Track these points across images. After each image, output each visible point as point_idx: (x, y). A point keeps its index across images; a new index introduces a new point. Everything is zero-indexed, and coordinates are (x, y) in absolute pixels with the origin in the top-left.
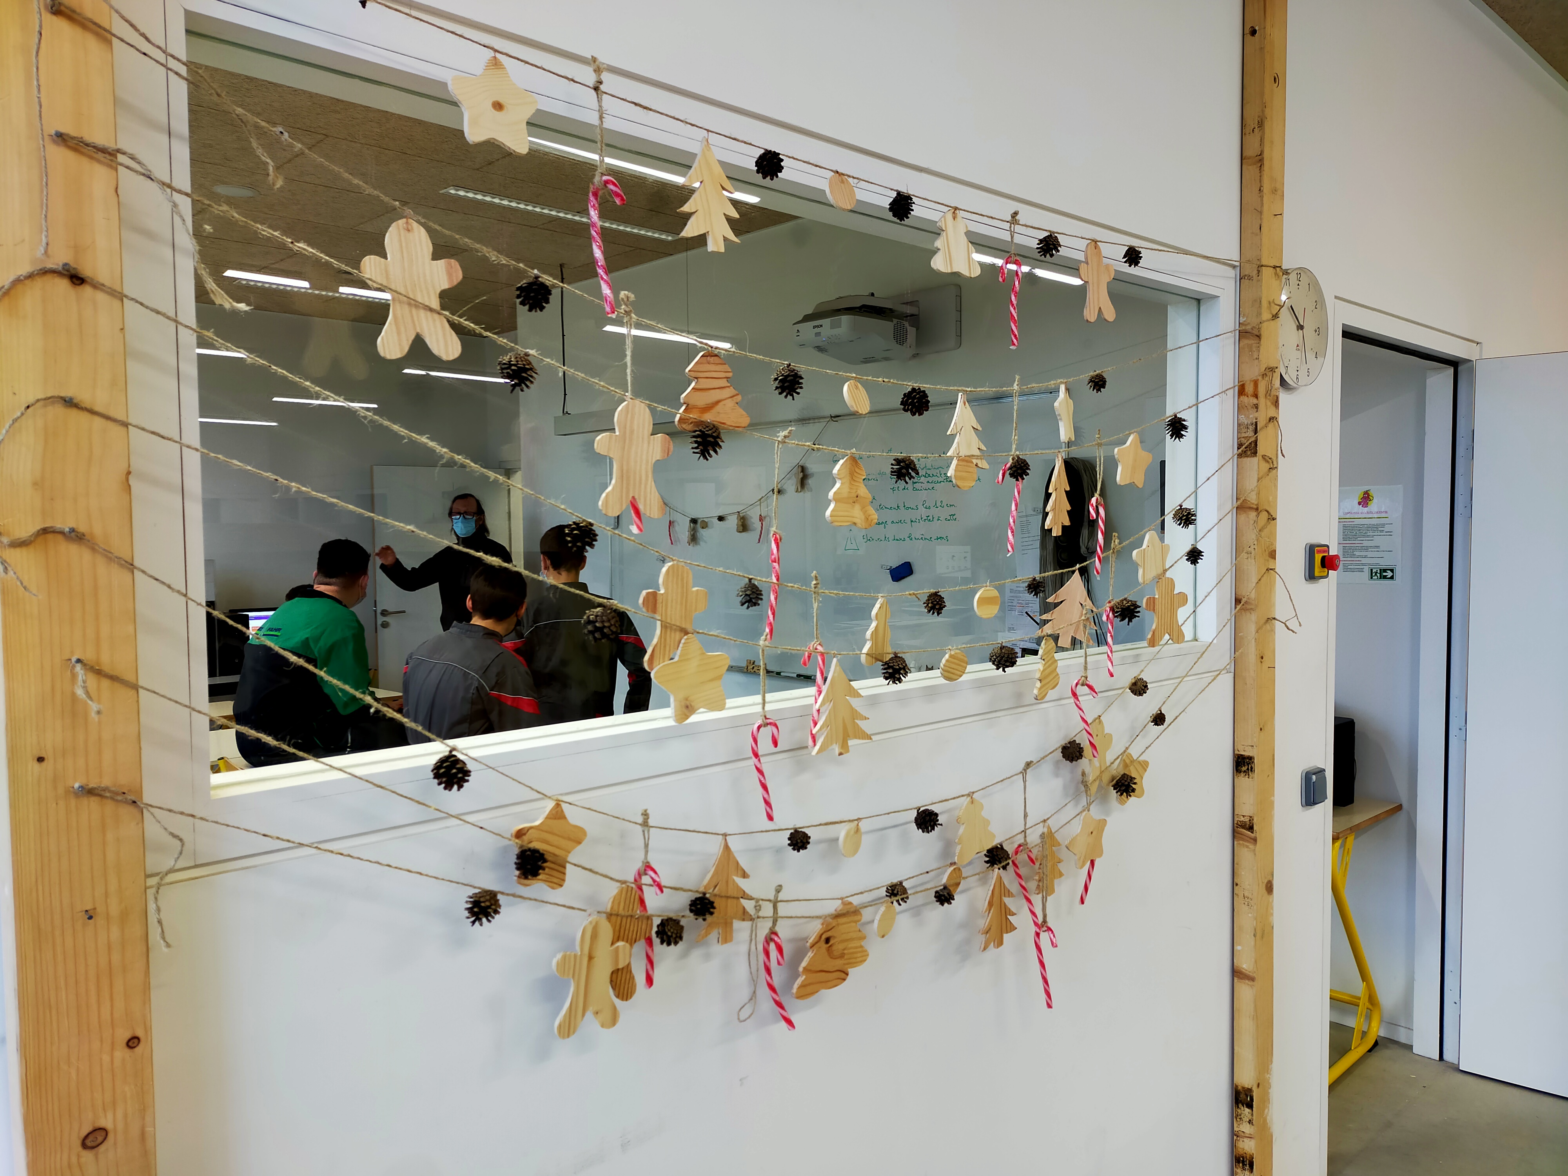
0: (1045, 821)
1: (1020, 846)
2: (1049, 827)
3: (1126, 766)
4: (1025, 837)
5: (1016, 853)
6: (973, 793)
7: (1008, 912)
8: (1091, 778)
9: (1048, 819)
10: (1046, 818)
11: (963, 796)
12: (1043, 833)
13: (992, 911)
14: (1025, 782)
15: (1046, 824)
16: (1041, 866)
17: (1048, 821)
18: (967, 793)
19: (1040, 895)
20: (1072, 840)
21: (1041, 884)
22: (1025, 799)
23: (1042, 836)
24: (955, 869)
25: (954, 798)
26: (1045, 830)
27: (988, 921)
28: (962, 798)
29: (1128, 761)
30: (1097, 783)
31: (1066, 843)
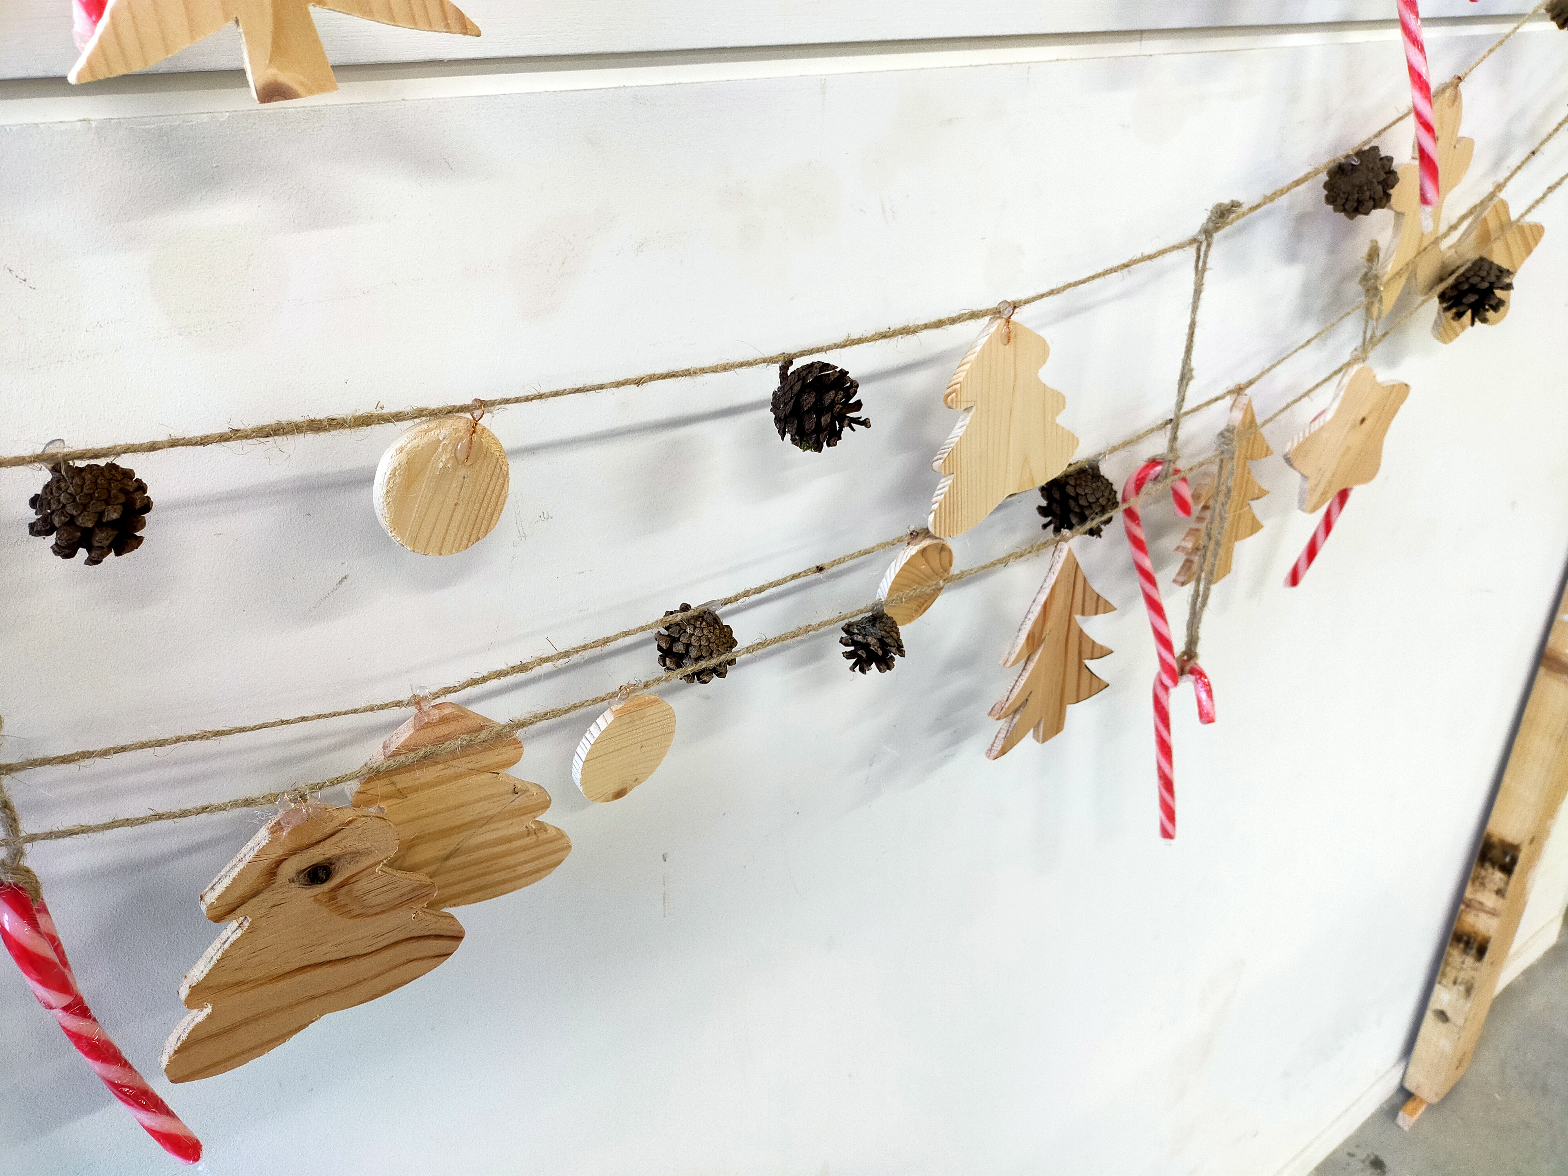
0: (1239, 390)
1: (1154, 462)
2: (1249, 410)
3: (1485, 238)
4: (1174, 438)
5: (1139, 483)
6: (1015, 306)
7: (1087, 650)
8: (1389, 267)
9: (1250, 383)
10: (1242, 379)
11: (974, 315)
12: (1230, 430)
13: (1036, 658)
14: (1200, 271)
15: (1243, 400)
16: (1208, 514)
17: (1248, 391)
18: (993, 304)
19: (1190, 588)
20: (1307, 440)
21: (1196, 559)
22: (1192, 325)
23: (1226, 436)
24: (923, 551)
25: (939, 324)
26: (1237, 416)
27: (1022, 682)
28: (971, 323)
29: (1493, 224)
30: (1402, 281)
31: (1288, 448)
